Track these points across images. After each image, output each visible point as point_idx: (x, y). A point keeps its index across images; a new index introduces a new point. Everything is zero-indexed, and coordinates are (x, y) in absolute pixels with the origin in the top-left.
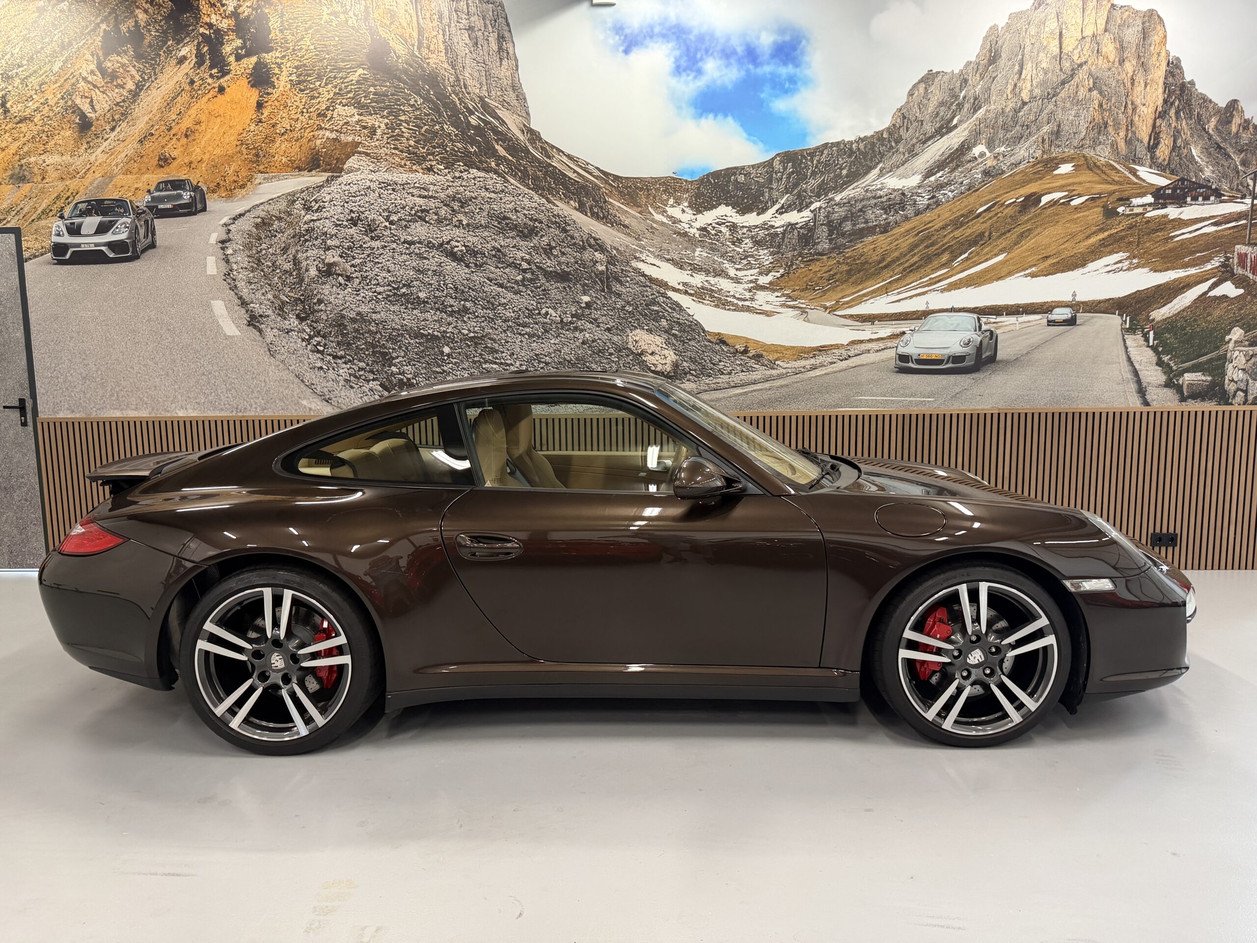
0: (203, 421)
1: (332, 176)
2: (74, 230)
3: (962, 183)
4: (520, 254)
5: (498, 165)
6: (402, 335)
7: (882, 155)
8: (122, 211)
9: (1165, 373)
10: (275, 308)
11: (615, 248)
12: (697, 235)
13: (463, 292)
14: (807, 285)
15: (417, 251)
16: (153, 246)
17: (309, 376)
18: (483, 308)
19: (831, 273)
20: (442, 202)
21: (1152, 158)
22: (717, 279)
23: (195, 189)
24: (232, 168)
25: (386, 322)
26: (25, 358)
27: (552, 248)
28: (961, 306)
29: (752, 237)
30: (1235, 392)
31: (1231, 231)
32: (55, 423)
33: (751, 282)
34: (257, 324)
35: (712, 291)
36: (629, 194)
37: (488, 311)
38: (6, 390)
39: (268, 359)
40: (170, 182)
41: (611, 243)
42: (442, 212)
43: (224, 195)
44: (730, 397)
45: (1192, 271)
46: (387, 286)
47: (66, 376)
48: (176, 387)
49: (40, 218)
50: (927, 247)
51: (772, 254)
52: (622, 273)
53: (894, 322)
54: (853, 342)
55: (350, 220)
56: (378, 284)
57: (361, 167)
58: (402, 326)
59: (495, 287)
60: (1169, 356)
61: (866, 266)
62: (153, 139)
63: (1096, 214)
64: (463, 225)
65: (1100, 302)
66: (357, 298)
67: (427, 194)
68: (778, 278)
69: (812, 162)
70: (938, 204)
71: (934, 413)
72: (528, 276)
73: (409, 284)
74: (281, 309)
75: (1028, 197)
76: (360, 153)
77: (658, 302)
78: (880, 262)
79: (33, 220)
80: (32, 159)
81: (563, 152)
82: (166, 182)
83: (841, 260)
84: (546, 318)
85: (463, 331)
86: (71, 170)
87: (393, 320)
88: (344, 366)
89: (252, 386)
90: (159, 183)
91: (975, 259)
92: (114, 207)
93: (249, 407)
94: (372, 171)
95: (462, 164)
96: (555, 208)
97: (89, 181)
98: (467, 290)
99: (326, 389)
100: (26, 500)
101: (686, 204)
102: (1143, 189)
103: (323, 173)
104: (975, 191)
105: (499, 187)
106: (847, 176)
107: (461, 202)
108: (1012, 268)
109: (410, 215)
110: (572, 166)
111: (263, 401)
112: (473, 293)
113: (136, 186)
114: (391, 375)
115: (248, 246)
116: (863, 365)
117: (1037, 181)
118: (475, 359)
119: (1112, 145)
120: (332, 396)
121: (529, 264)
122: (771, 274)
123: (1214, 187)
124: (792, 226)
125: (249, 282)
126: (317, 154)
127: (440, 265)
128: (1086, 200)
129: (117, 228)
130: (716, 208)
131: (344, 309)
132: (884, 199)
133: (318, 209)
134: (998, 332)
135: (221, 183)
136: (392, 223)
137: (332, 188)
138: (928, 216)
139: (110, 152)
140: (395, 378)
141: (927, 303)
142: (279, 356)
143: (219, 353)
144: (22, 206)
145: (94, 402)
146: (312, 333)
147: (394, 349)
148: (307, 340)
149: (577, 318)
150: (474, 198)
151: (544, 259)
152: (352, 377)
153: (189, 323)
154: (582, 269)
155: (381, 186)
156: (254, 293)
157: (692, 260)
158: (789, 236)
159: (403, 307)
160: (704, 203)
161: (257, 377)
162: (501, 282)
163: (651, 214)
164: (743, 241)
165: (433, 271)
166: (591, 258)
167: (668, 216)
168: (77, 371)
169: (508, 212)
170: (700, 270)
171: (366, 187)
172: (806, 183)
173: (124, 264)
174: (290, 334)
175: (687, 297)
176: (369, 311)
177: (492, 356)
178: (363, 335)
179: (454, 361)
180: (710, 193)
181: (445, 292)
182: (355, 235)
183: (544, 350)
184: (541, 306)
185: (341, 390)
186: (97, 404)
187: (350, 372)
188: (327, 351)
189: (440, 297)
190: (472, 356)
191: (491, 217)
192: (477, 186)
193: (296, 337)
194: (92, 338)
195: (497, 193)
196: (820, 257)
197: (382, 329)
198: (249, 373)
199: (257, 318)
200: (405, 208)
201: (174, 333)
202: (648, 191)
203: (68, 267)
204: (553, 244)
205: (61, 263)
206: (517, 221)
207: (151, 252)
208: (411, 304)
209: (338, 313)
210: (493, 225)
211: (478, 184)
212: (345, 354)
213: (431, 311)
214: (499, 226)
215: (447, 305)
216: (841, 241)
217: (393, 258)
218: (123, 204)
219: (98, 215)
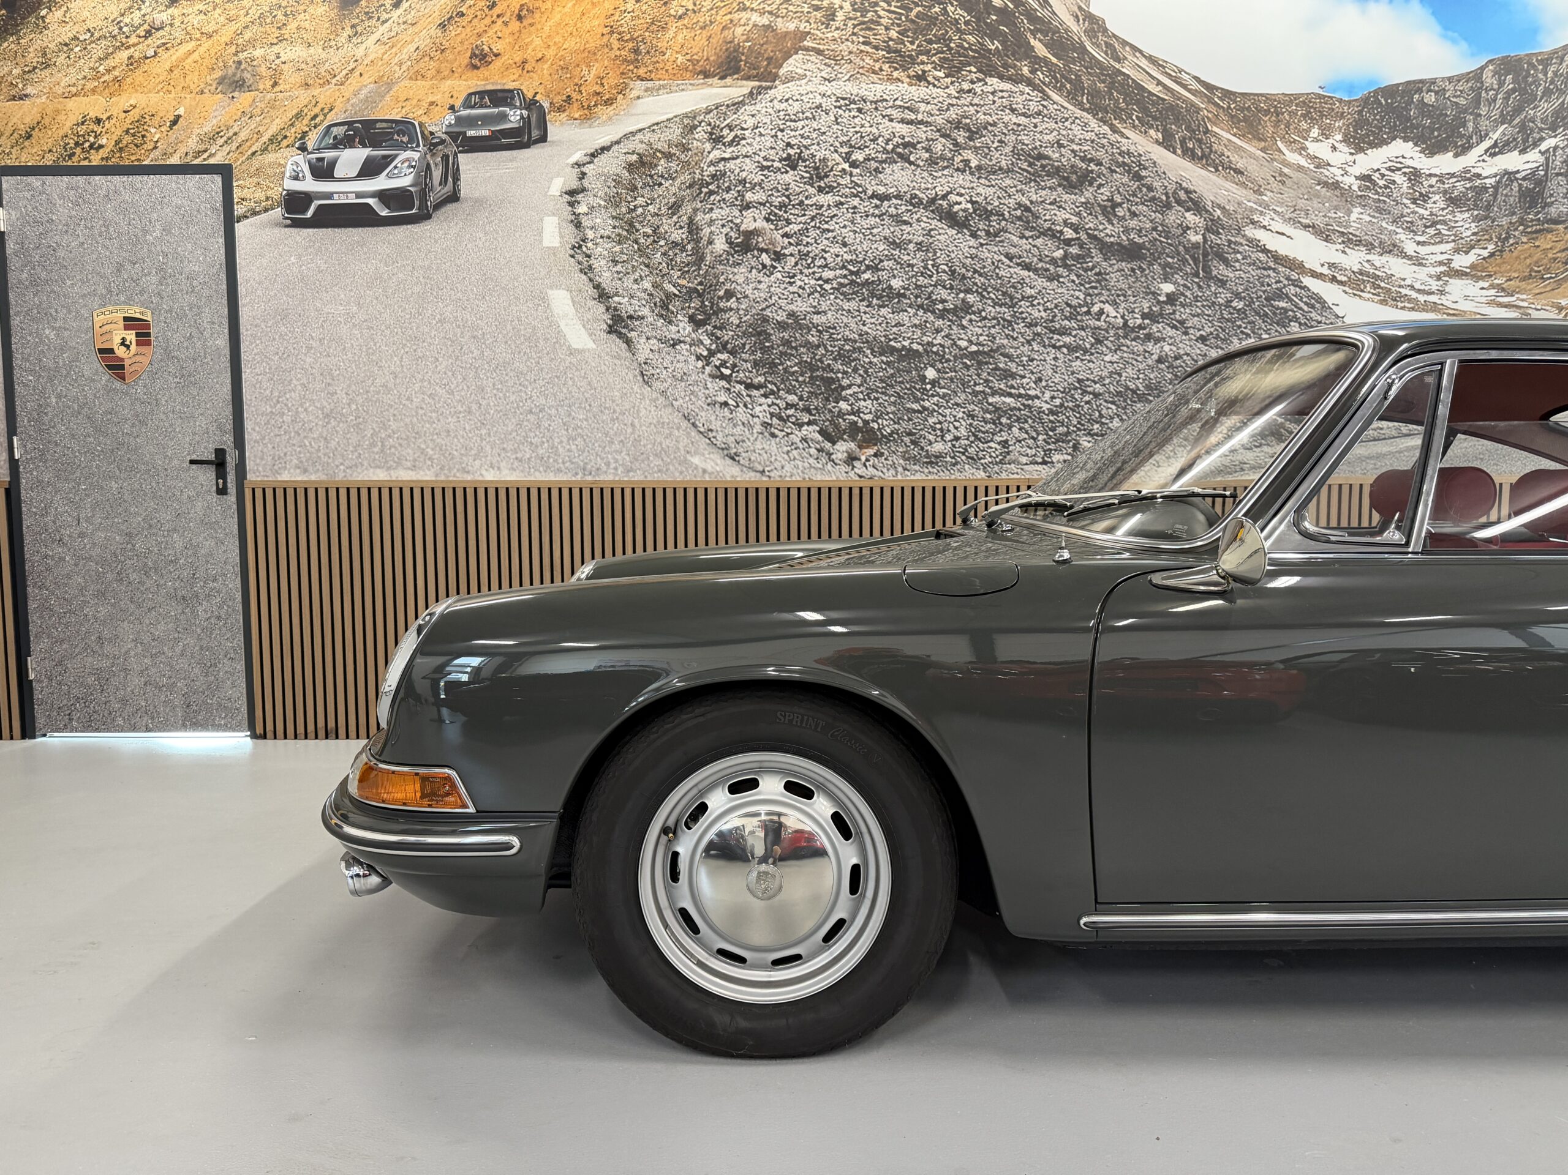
0: (528, 489)
1: (760, 87)
2: (323, 171)
4: (1062, 215)
5: (1033, 71)
6: (860, 350)
8: (405, 139)
10: (655, 304)
11: (1219, 207)
12: (1355, 188)
13: (964, 277)
14: (1532, 270)
15: (892, 210)
16: (454, 197)
17: (707, 417)
18: (995, 304)
20: (938, 131)
22: (1385, 258)
23: (530, 104)
24: (593, 72)
25: (835, 328)
26: (229, 381)
27: (1115, 205)
29: (1445, 192)
32: (274, 489)
33: (1441, 263)
34: (624, 331)
35: (1377, 278)
36: (1245, 119)
37: (1004, 309)
38: (194, 434)
39: (640, 388)
40: (491, 93)
41: (1213, 198)
42: (939, 146)
43: (577, 116)
44: (1400, 452)
46: (841, 269)
47: (297, 412)
48: (484, 432)
49: (266, 149)
51: (1477, 219)
52: (1229, 246)
55: (785, 160)
56: (826, 266)
57: (808, 73)
58: (861, 335)
59: (1018, 270)
62: (464, 21)
64: (970, 168)
66: (791, 289)
67: (914, 117)
68: (1484, 259)
69: (1546, 74)
72: (1074, 250)
73: (877, 265)
74: (664, 305)
76: (807, 49)
77: (1287, 295)
79: (254, 153)
80: (258, 53)
81: (1141, 52)
82: (481, 94)
84: (1099, 320)
85: (959, 343)
86: (322, 70)
87: (846, 326)
88: (763, 400)
89: (612, 432)
90: (470, 95)
92: (392, 134)
93: (604, 468)
94: (825, 79)
95: (974, 70)
96: (1124, 140)
97: (351, 89)
98: (970, 274)
99: (732, 439)
100: (219, 618)
101: (1339, 137)
103: (744, 82)
105: (1034, 107)
107: (969, 130)
109: (887, 152)
110: (1154, 74)
111: (627, 458)
112: (980, 280)
113: (431, 98)
114: (838, 416)
115: (614, 201)
118: (977, 388)
120: (741, 450)
121: (1076, 231)
122: (1473, 251)
124: (1510, 176)
125: (613, 261)
126: (736, 50)
127: (929, 233)
129: (396, 167)
130: (1387, 144)
131: (768, 307)
133: (733, 141)
135: (574, 95)
136: (854, 164)
137: (758, 107)
139: (390, 43)
140: (844, 420)
142: (657, 385)
143: (558, 377)
144: (236, 129)
145: (343, 456)
146: (714, 347)
147: (845, 373)
148: (705, 357)
149: (1151, 320)
150: (991, 125)
151: (1101, 223)
152: (774, 418)
153: (509, 327)
154: (1165, 240)
155: (838, 104)
156: (620, 279)
157: (1346, 227)
158: (1505, 192)
159: (864, 303)
160: (1369, 136)
161: (621, 417)
162: (1027, 260)
163: (1280, 151)
164: (1429, 198)
165: (916, 243)
166: (1179, 222)
167: (1309, 156)
168: (316, 404)
169: (1046, 147)
170: (1359, 242)
171: (813, 106)
172: (1534, 108)
173: (405, 227)
174: (678, 347)
175: (1335, 287)
176: (808, 309)
177: (1006, 383)
178: (797, 350)
179: (941, 391)
180: (1378, 120)
181: (934, 279)
182: (792, 185)
183: (1092, 373)
184: (1092, 300)
185: (756, 439)
186: (348, 458)
187: (772, 410)
188: (736, 377)
189: (926, 287)
190: (972, 383)
191: (1018, 154)
192: (997, 105)
193: (687, 354)
194: (344, 349)
195: (1029, 117)
196: (1553, 226)
197: (827, 340)
198: (607, 411)
199: (623, 321)
200: (877, 139)
201: (484, 343)
202: (1278, 115)
203: (310, 231)
204: (1118, 199)
205: (297, 224)
206: (1060, 162)
207: (450, 207)
208: (878, 299)
209: (758, 315)
210: (1020, 168)
211: (999, 102)
212: (766, 380)
213: (909, 310)
214: (1029, 169)
215: (936, 299)
217: (852, 222)
218: (408, 129)
219: (365, 146)
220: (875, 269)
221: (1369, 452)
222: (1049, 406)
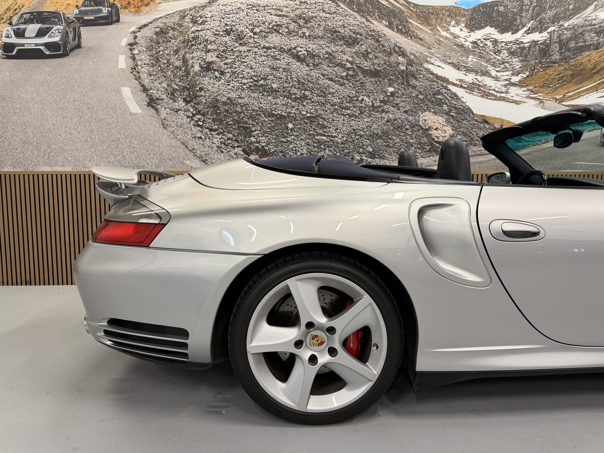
2: (20, 34)
4: (345, 57)
6: (259, 115)
8: (56, 20)
10: (168, 93)
11: (413, 54)
12: (470, 47)
13: (304, 84)
14: (544, 83)
15: (272, 54)
16: (79, 46)
17: (192, 143)
18: (317, 96)
19: (561, 75)
20: (292, 19)
22: (483, 78)
23: (112, 5)
25: (248, 105)
27: (368, 53)
29: (508, 49)
33: (506, 80)
34: (154, 105)
35: (479, 86)
36: (424, 17)
37: (321, 98)
39: (162, 130)
41: (410, 51)
42: (292, 27)
43: (133, 11)
44: (490, 160)
46: (250, 79)
47: (10, 141)
48: (93, 150)
51: (521, 61)
52: (417, 71)
55: (225, 31)
56: (244, 77)
58: (259, 108)
59: (327, 81)
61: (584, 72)
64: (306, 36)
66: (228, 87)
67: (281, 13)
68: (524, 78)
72: (351, 73)
73: (266, 78)
74: (173, 94)
77: (442, 93)
78: (593, 69)
83: (567, 67)
84: (362, 103)
85: (302, 112)
87: (253, 104)
88: (217, 136)
89: (150, 150)
90: (85, 1)
92: (50, 18)
93: (146, 165)
96: (372, 25)
98: (306, 82)
99: (204, 153)
101: (463, 25)
105: (333, 10)
106: (573, 10)
107: (305, 19)
109: (269, 28)
111: (157, 161)
112: (311, 85)
113: (68, 2)
114: (251, 144)
115: (150, 48)
118: (311, 132)
120: (208, 158)
121: (352, 64)
122: (520, 75)
124: (535, 43)
125: (149, 75)
127: (288, 64)
129: (52, 33)
130: (484, 28)
131: (218, 95)
132: (597, 26)
133: (202, 23)
135: (132, 2)
137: (213, 8)
140: (253, 146)
142: (169, 129)
143: (125, 125)
145: (31, 161)
147: (253, 125)
148: (191, 117)
149: (384, 103)
150: (314, 17)
151: (362, 61)
152: (222, 144)
153: (104, 104)
154: (389, 69)
155: (248, 7)
156: (153, 83)
157: (466, 64)
158: (533, 50)
159: (261, 94)
160: (476, 25)
161: (154, 143)
162: (331, 77)
163: (438, 31)
164: (502, 52)
165: (283, 68)
166: (396, 61)
167: (450, 33)
168: (19, 138)
169: (338, 27)
170: (472, 71)
171: (237, 8)
172: (545, 14)
173: (57, 59)
174: (179, 112)
175: (462, 90)
176: (236, 96)
177: (323, 131)
178: (232, 114)
179: (295, 133)
180: (480, 18)
181: (291, 84)
182: (228, 42)
183: (359, 126)
184: (359, 95)
185: (214, 154)
186: (33, 162)
187: (221, 141)
188: (205, 126)
189: (287, 88)
190: (308, 130)
191: (326, 30)
192: (317, 9)
193: (182, 115)
194: (31, 113)
195: (331, 14)
196: (553, 64)
197: (245, 110)
198: (147, 140)
199: (154, 101)
200: (265, 23)
201: (93, 111)
202: (437, 15)
203: (15, 60)
204: (369, 50)
205: (9, 57)
206: (344, 34)
207: (77, 51)
208: (267, 92)
209: (214, 98)
210: (327, 36)
212: (218, 127)
213: (280, 97)
214: (331, 37)
215: (292, 93)
216: (568, 54)
217: (255, 59)
218: (58, 15)
219: (38, 23)
220: (265, 79)
221: (477, 160)
222: (341, 141)
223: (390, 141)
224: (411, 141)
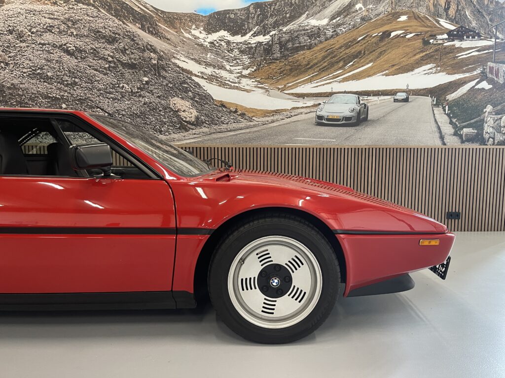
3: (350, 24)
4: (107, 53)
5: (94, 2)
6: (38, 97)
7: (308, 7)
9: (454, 128)
11: (162, 51)
12: (208, 46)
13: (74, 73)
14: (269, 76)
15: (47, 49)
18: (85, 83)
19: (282, 70)
20: (62, 22)
21: (446, 15)
22: (219, 71)
25: (28, 89)
27: (126, 50)
28: (349, 90)
29: (239, 49)
30: (489, 139)
31: (485, 55)
33: (238, 73)
35: (217, 77)
36: (170, 21)
37: (89, 84)
41: (160, 48)
42: (62, 27)
45: (467, 75)
46: (29, 69)
50: (332, 58)
51: (250, 58)
52: (166, 65)
53: (314, 98)
54: (294, 108)
55: (8, 31)
56: (24, 68)
58: (37, 92)
59: (93, 71)
60: (456, 119)
61: (300, 67)
63: (418, 43)
64: (74, 35)
65: (421, 90)
66: (12, 75)
67: (53, 17)
68: (253, 72)
69: (271, 9)
70: (337, 35)
71: (336, 147)
72: (112, 65)
73: (42, 68)
75: (384, 33)
77: (187, 82)
78: (307, 65)
83: (287, 63)
84: (123, 89)
85: (74, 95)
91: (357, 65)
94: (21, 3)
96: (128, 27)
98: (76, 72)
101: (202, 29)
102: (443, 31)
104: (356, 29)
105: (95, 14)
106: (289, 18)
107: (73, 22)
108: (376, 71)
109: (43, 28)
110: (137, 4)
112: (79, 74)
116: (299, 121)
117: (389, 24)
119: (427, 7)
121: (112, 58)
122: (249, 69)
123: (477, 32)
124: (260, 43)
127: (60, 57)
128: (414, 35)
130: (219, 31)
131: (4, 82)
132: (309, 31)
134: (368, 105)
138: (332, 41)
141: (332, 88)
147: (32, 105)
149: (140, 90)
150: (80, 20)
151: (121, 56)
154: (144, 62)
155: (26, 12)
157: (206, 60)
158: (259, 49)
159: (38, 81)
160: (212, 28)
162: (96, 68)
163: (182, 33)
164: (234, 50)
165: (56, 60)
166: (148, 56)
167: (192, 35)
169: (100, 28)
170: (210, 65)
172: (267, 20)
175: (203, 80)
176: (18, 83)
177: (91, 110)
178: (15, 97)
180: (215, 23)
181: (63, 73)
182: (11, 39)
183: (121, 108)
184: (120, 82)
189: (60, 76)
191: (90, 31)
195: (93, 18)
196: (275, 61)
197: (26, 93)
200: (40, 24)
202: (181, 20)
204: (127, 47)
206: (105, 33)
208: (43, 79)
210: (91, 35)
211: (83, 12)
213: (55, 83)
214: (94, 36)
215: (64, 80)
216: (286, 53)
217: (33, 53)
221: (217, 136)
223: (147, 120)
224: (164, 120)
